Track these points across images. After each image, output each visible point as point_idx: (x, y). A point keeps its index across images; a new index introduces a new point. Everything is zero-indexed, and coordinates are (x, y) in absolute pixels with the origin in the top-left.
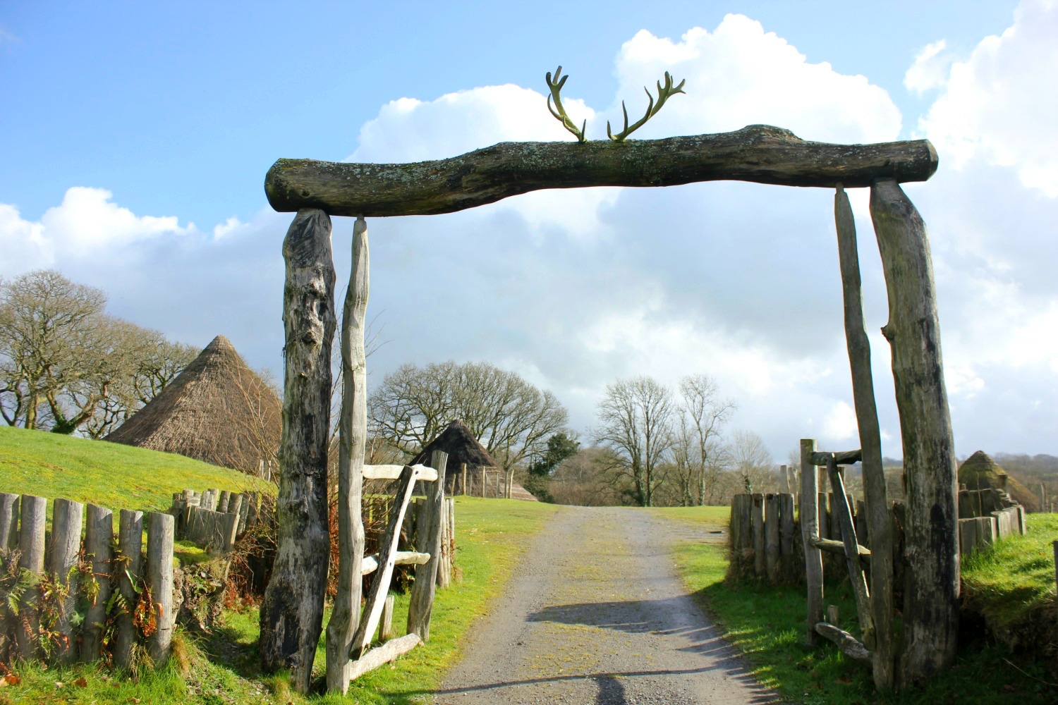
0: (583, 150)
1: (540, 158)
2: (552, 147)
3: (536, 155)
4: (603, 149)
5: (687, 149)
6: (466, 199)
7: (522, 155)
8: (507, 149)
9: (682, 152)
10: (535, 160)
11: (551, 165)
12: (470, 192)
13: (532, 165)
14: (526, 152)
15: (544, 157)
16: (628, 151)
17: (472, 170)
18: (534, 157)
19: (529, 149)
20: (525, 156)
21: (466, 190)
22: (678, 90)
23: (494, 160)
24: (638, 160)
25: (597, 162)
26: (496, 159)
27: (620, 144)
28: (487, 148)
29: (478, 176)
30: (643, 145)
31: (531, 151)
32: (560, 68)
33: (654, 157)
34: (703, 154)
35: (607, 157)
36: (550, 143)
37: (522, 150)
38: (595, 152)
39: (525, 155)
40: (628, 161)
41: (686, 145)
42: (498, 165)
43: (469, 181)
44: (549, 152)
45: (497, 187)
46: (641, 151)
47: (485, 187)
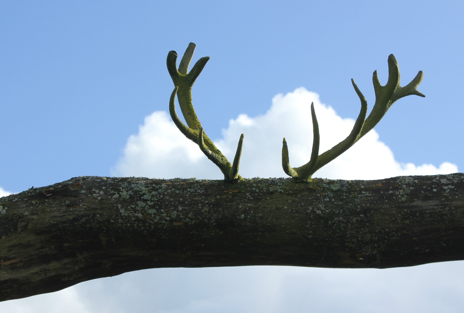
0: (234, 195)
1: (152, 207)
2: (174, 186)
3: (145, 201)
4: (272, 193)
5: (426, 198)
6: (6, 282)
7: (117, 199)
8: (89, 189)
9: (417, 203)
10: (143, 210)
11: (172, 221)
12: (13, 267)
13: (138, 220)
14: (125, 194)
15: (159, 205)
16: (317, 199)
17: (21, 225)
18: (141, 204)
19: (131, 189)
20: (124, 202)
21: (8, 263)
22: (410, 90)
23: (64, 209)
24: (338, 215)
25: (261, 218)
26: (68, 206)
27: (302, 186)
28: (50, 187)
29: (31, 238)
30: (345, 189)
31: (136, 192)
32: (192, 47)
33: (365, 211)
34: (456, 208)
35: (277, 209)
36: (170, 181)
37: (119, 191)
38: (257, 199)
39: (125, 200)
40: (318, 217)
41: (426, 190)
42: (71, 217)
43: (14, 246)
44: (170, 195)
45: (66, 260)
46: (342, 200)
47: (45, 259)
